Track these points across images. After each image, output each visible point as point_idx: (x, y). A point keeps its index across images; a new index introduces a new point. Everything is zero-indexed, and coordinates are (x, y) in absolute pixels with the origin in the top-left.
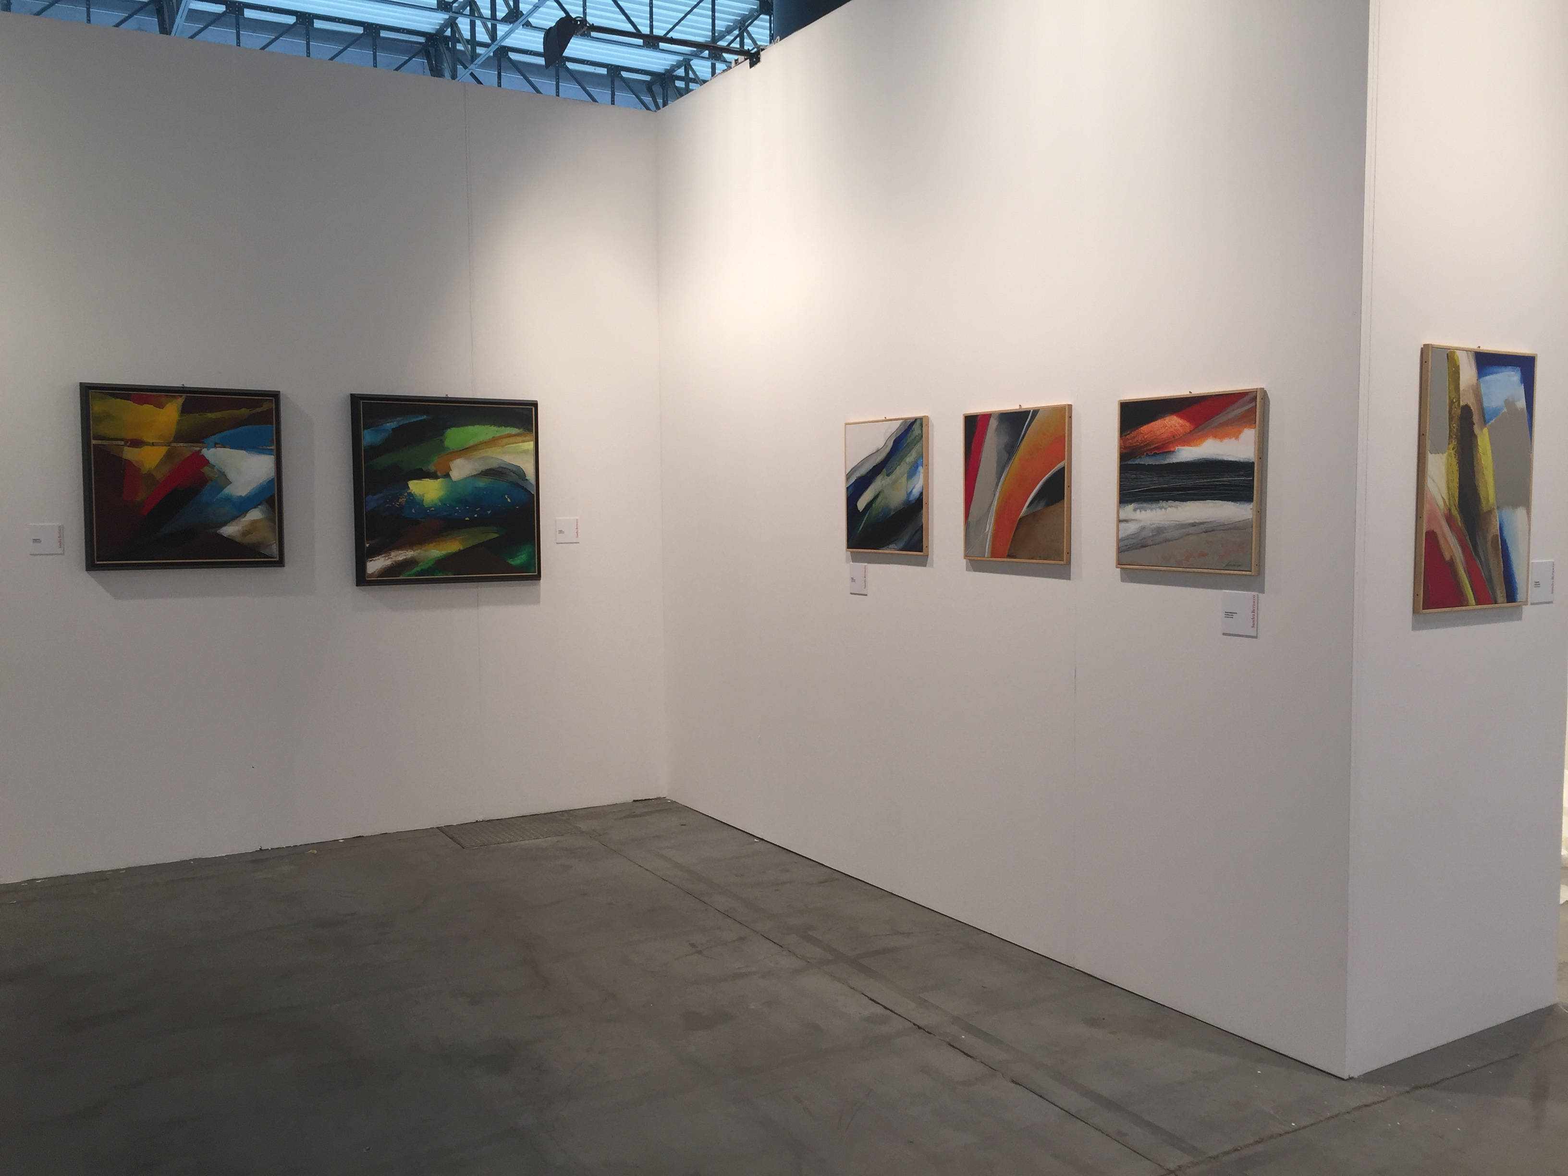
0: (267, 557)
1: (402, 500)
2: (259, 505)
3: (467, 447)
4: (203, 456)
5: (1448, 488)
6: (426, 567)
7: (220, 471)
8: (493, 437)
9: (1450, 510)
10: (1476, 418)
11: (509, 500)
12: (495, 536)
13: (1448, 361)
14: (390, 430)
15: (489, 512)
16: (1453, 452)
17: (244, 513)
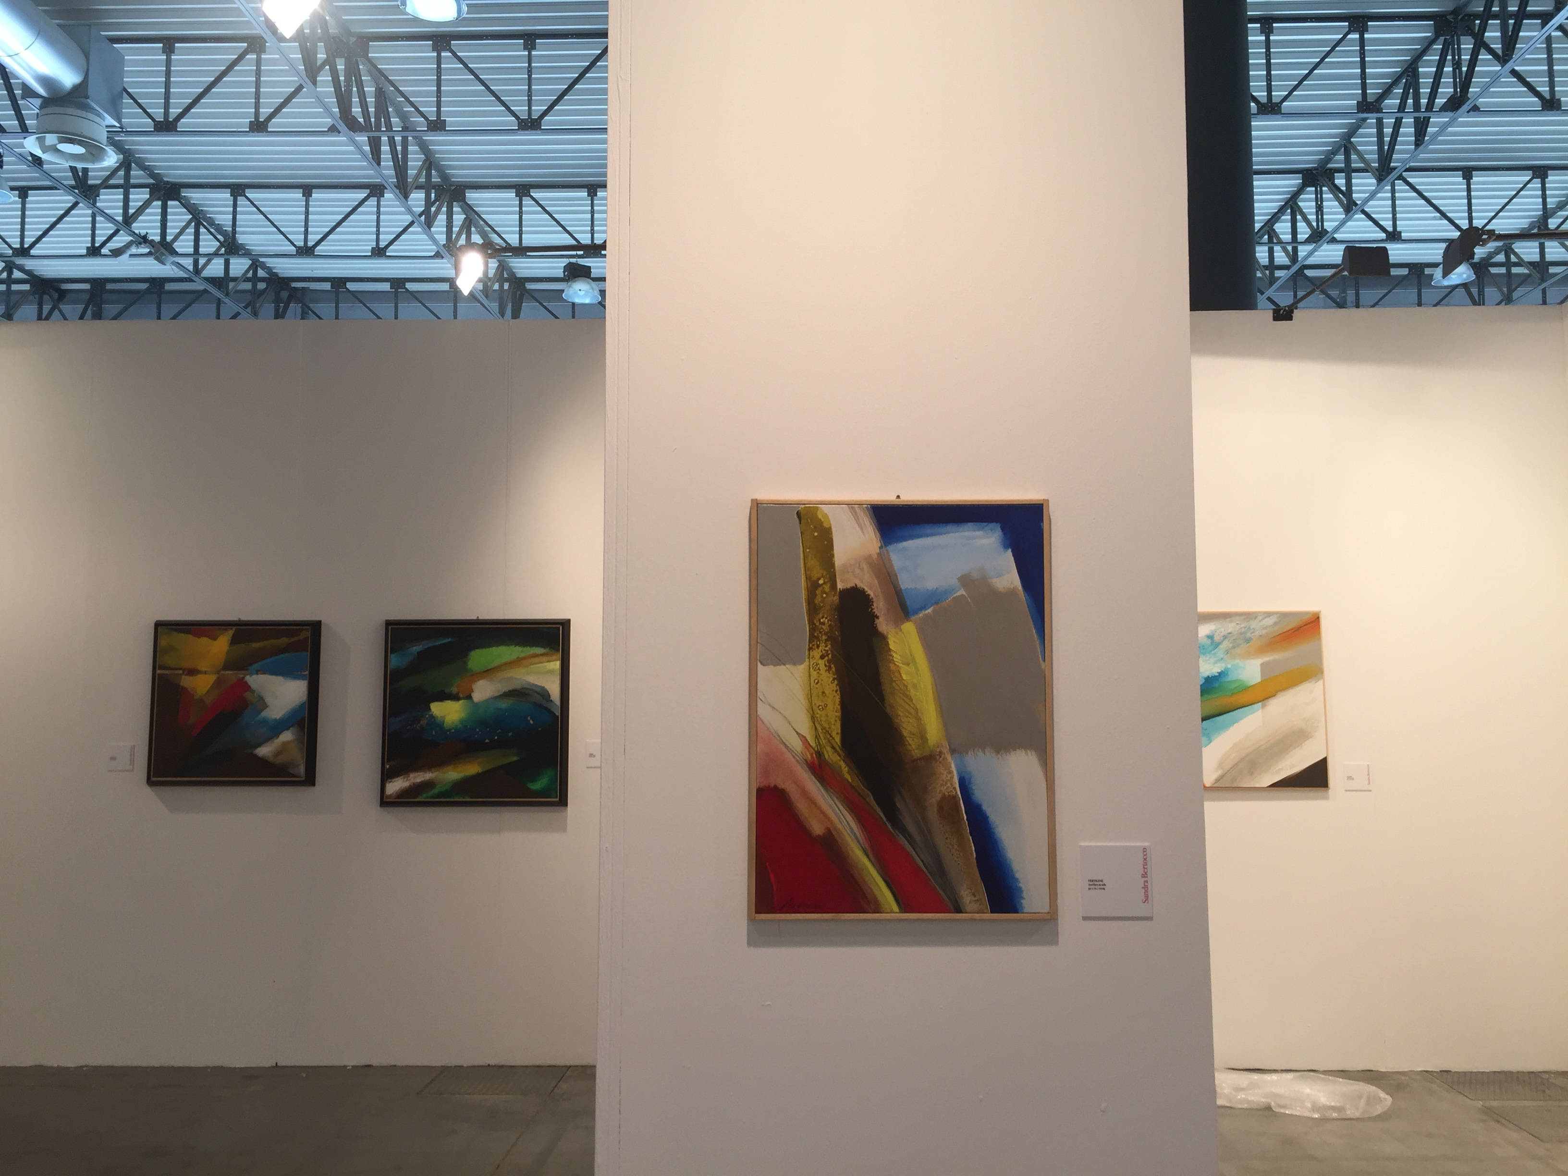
0: (294, 776)
1: (424, 722)
2: (292, 726)
3: (490, 668)
4: (246, 683)
6: (444, 789)
7: (259, 696)
8: (518, 658)
9: (819, 754)
10: (880, 607)
11: (531, 722)
12: (515, 759)
13: (800, 523)
14: (416, 653)
15: (510, 734)
16: (822, 663)
17: (277, 735)
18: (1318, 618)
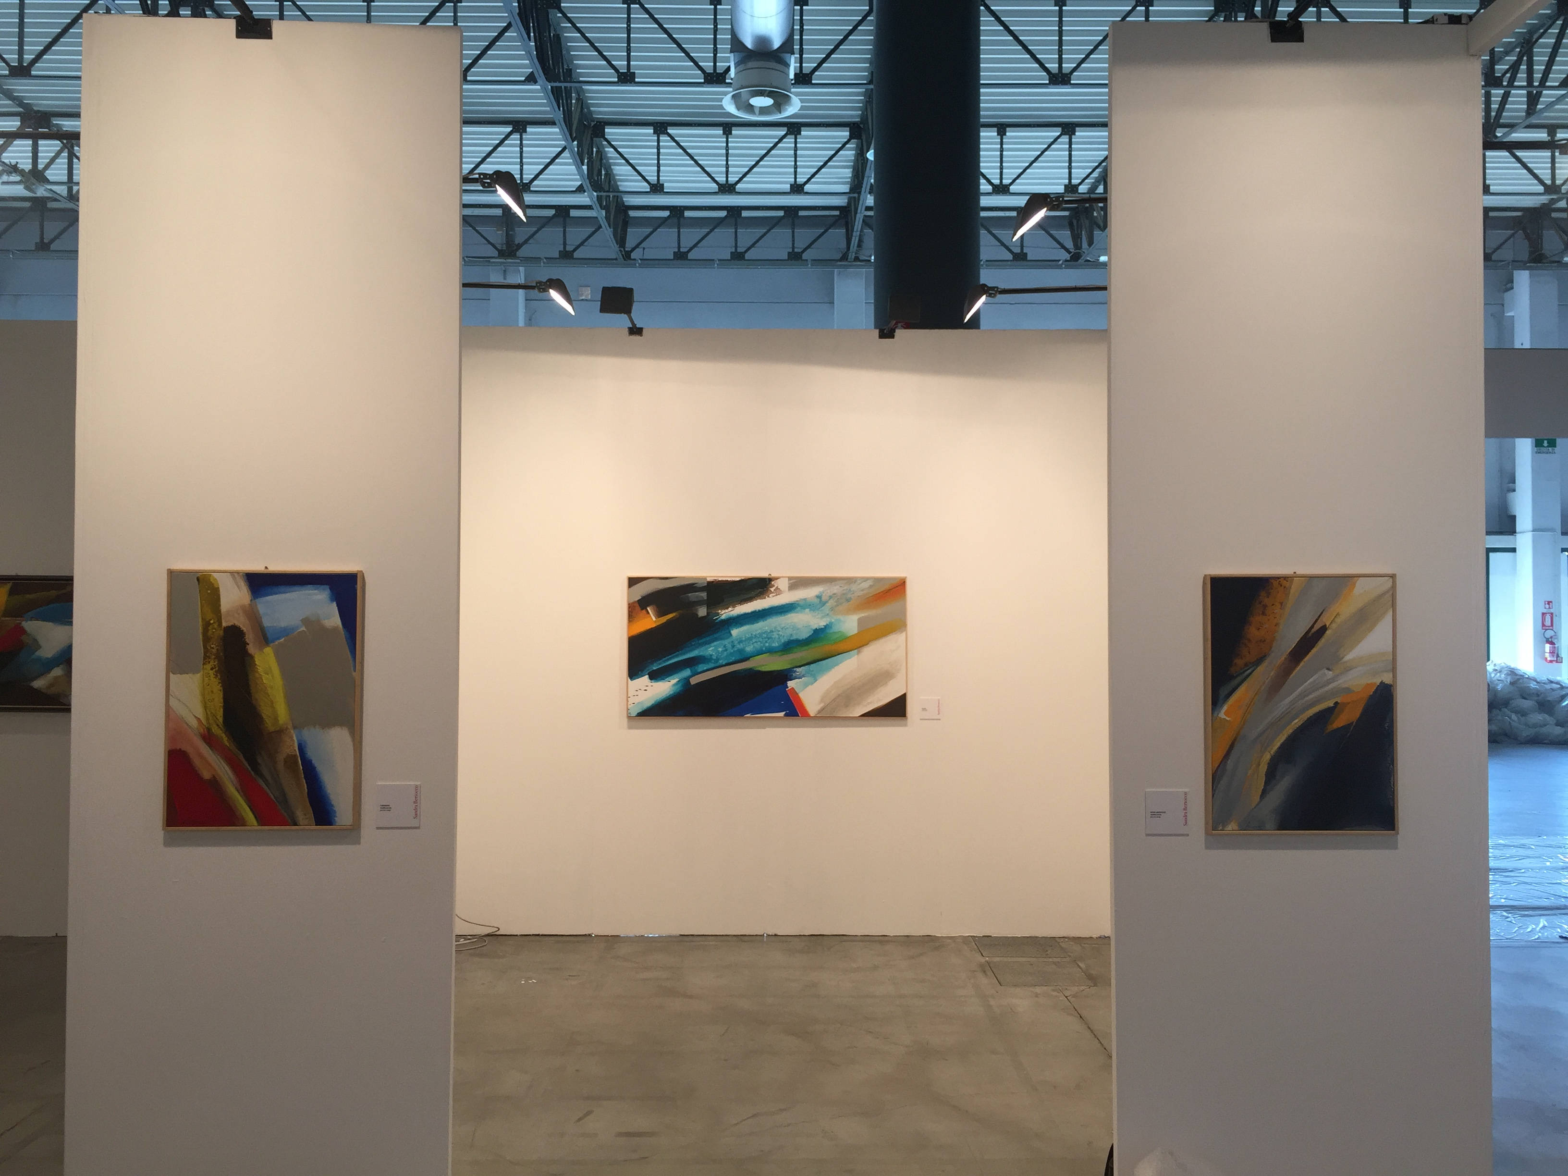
0: (65, 705)
2: (57, 665)
4: (22, 627)
5: (205, 708)
7: (33, 638)
9: (209, 730)
10: (249, 637)
13: (199, 584)
16: (211, 672)
17: (49, 670)
18: (904, 582)
